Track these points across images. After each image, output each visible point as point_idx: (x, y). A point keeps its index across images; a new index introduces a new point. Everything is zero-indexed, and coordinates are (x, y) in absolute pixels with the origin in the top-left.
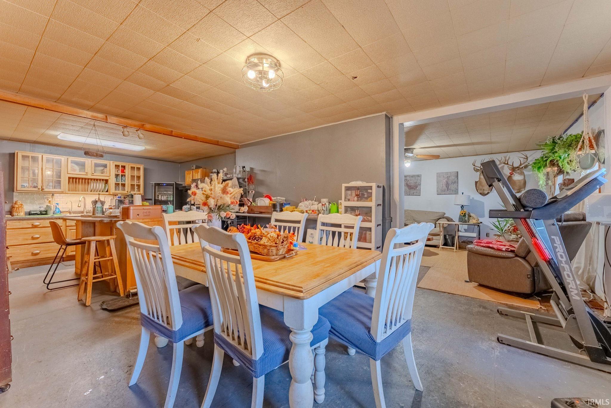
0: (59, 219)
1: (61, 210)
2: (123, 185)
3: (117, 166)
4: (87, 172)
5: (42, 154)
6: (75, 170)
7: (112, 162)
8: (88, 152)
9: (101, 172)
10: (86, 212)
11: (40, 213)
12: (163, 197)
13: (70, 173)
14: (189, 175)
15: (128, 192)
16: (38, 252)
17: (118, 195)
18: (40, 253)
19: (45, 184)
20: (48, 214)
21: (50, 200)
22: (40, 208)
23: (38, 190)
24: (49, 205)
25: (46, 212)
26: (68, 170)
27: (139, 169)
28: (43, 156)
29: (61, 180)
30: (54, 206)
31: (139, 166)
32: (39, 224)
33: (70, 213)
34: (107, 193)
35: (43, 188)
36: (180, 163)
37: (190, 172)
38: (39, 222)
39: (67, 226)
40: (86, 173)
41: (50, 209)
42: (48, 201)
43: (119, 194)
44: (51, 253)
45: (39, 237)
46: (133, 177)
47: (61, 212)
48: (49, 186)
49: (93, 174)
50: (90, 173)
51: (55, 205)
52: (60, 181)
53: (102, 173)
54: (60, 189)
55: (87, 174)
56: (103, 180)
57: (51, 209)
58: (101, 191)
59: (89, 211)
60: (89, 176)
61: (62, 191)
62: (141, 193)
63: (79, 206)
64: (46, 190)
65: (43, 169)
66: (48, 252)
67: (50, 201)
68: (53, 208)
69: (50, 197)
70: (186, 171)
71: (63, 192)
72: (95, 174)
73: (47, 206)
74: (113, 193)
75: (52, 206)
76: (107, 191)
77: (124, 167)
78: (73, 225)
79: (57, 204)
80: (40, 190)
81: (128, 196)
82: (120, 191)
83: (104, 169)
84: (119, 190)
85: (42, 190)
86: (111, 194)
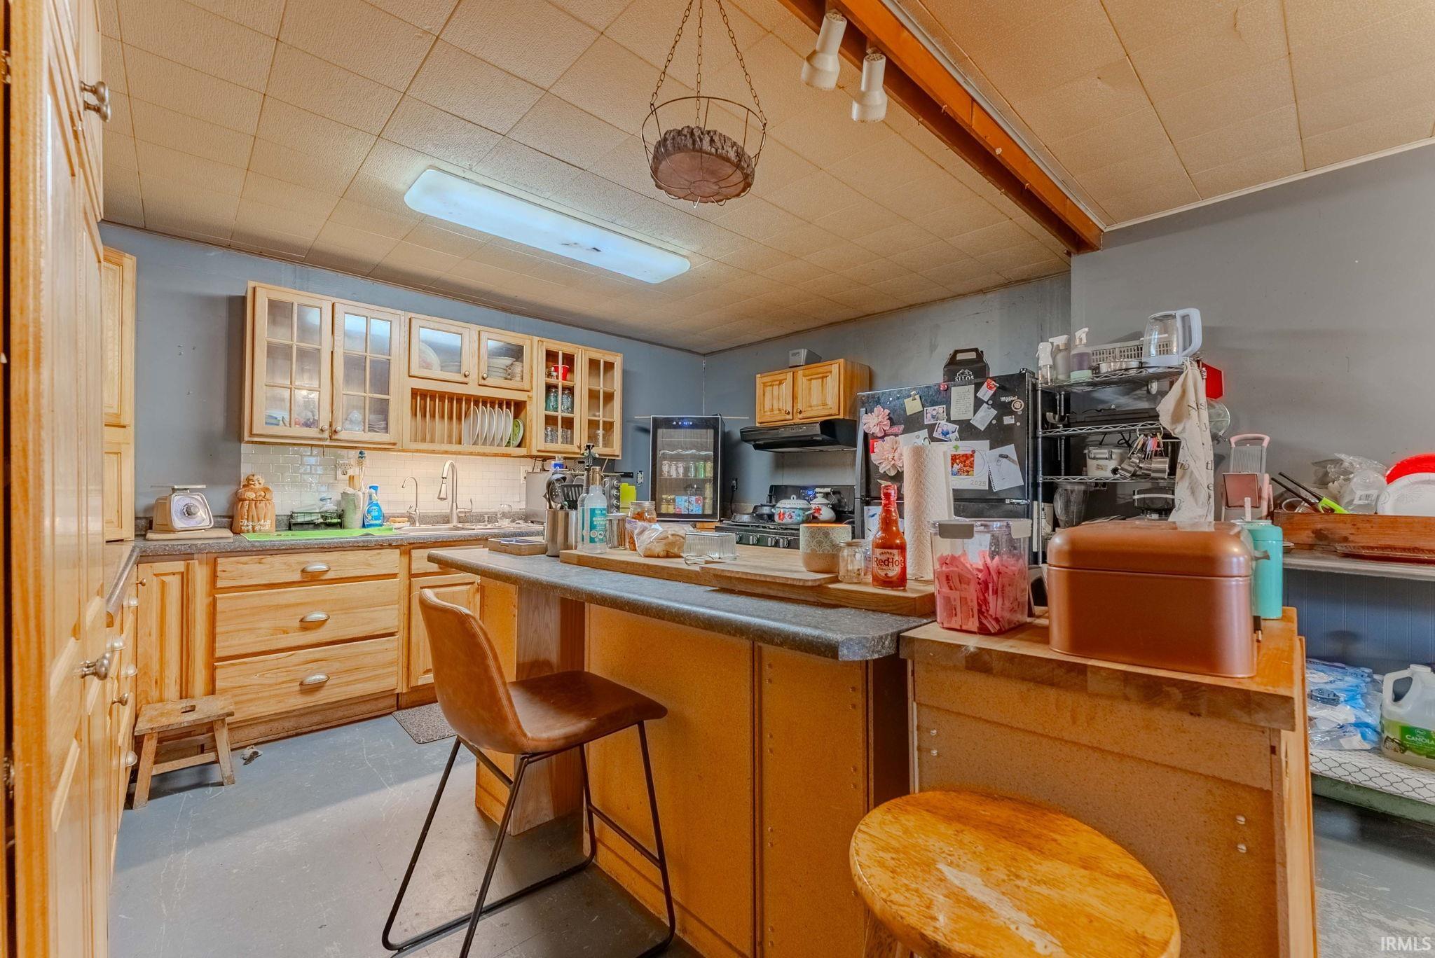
0: (390, 546)
1: (386, 510)
2: (568, 423)
3: (551, 356)
4: (467, 373)
5: (334, 300)
6: (428, 366)
7: (536, 339)
8: (697, 133)
9: (504, 375)
10: (459, 517)
11: (321, 520)
12: (674, 467)
13: (416, 374)
14: (776, 388)
15: (579, 448)
16: (322, 677)
17: (554, 458)
18: (328, 683)
19: (339, 414)
20: (346, 524)
21: (350, 472)
22: (322, 503)
23: (320, 436)
24: (350, 491)
25: (340, 516)
26: (412, 365)
27: (609, 366)
28: (337, 306)
29: (387, 400)
30: (364, 493)
31: (610, 359)
32: (324, 567)
33: (411, 519)
34: (522, 451)
35: (334, 429)
36: (704, 355)
37: (780, 377)
38: (322, 562)
39: (412, 575)
40: (465, 376)
41: (352, 507)
42: (347, 477)
43: (556, 455)
44: (365, 680)
45: (325, 621)
46: (593, 395)
47: (386, 518)
48: (351, 421)
49: (482, 382)
50: (474, 376)
51: (368, 490)
52: (385, 403)
53: (506, 379)
54: (386, 429)
55: (466, 380)
56: (508, 403)
57: (356, 507)
58: (505, 443)
59: (465, 512)
60: (473, 390)
61: (392, 441)
62: (616, 454)
63: (442, 496)
64: (341, 436)
65: (335, 355)
66: (351, 679)
67: (351, 478)
68: (363, 505)
69: (353, 462)
70: (758, 376)
71: (394, 444)
72: (489, 382)
73: (344, 494)
74: (539, 451)
75: (360, 494)
76: (519, 446)
77: (569, 359)
78: (432, 571)
79: (375, 488)
80: (326, 435)
81: (580, 462)
82: (559, 446)
83: (512, 364)
84: (554, 440)
85: (330, 437)
86: (535, 453)
